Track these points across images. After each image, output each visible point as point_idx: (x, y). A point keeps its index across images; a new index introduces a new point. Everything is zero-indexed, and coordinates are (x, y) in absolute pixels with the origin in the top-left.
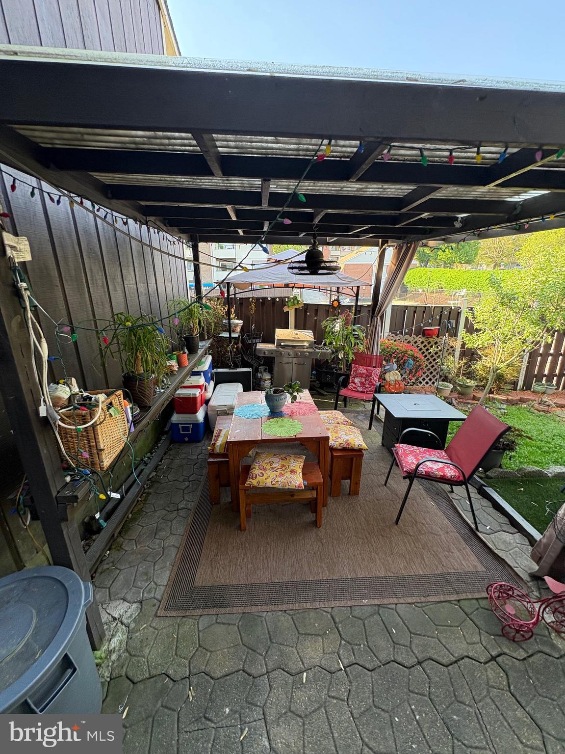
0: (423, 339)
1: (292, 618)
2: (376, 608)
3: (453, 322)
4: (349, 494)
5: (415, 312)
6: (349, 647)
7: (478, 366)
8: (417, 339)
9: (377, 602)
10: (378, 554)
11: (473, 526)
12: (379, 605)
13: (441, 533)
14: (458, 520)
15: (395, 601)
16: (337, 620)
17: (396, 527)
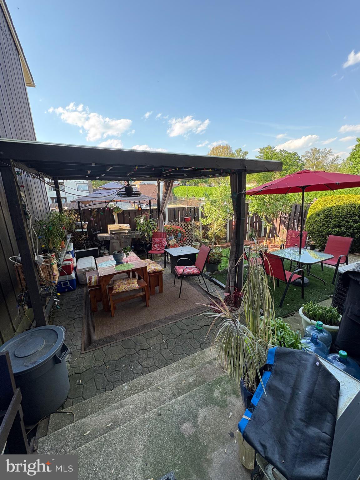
0: (185, 223)
1: (143, 336)
2: (175, 323)
3: (197, 214)
4: (159, 293)
5: (179, 210)
6: (166, 336)
7: (209, 233)
8: (182, 223)
9: (174, 322)
10: (173, 308)
11: (207, 291)
12: (175, 322)
13: (196, 296)
14: (202, 290)
15: (181, 319)
16: (160, 331)
17: (179, 298)
